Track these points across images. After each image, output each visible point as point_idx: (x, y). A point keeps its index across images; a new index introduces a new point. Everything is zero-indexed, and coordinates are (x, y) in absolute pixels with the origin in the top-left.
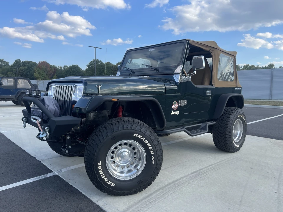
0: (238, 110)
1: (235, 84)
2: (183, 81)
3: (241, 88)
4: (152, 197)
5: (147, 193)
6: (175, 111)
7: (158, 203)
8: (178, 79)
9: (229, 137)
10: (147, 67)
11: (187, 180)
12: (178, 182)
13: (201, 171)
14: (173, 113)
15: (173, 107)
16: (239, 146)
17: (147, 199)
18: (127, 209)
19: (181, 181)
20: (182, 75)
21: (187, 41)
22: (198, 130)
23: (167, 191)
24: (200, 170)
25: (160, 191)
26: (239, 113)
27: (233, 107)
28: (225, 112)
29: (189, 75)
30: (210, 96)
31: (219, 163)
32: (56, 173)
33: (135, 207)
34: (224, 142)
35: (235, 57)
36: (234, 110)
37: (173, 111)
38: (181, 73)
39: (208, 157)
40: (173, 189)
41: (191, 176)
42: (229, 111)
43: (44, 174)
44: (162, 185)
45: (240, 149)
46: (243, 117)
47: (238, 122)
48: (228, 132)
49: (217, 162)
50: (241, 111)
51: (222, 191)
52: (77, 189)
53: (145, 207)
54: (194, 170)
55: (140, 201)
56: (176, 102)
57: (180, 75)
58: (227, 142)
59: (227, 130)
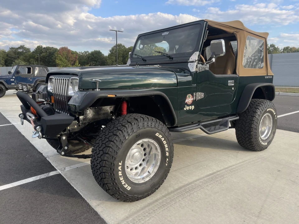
0: (267, 102)
1: (265, 72)
2: (199, 70)
3: (273, 76)
4: (157, 204)
5: (152, 199)
6: (189, 105)
7: (162, 211)
8: (193, 67)
9: (255, 134)
10: (160, 54)
11: (201, 184)
12: (190, 186)
13: (219, 173)
14: (187, 108)
15: (187, 101)
16: (266, 144)
17: (151, 207)
18: (127, 217)
19: (193, 184)
20: (198, 63)
21: (205, 21)
22: (217, 127)
23: (176, 197)
24: (218, 171)
25: (167, 197)
26: (267, 106)
27: (261, 100)
28: (251, 105)
29: (206, 63)
30: (232, 86)
31: (240, 164)
32: (59, 171)
33: (136, 215)
34: (249, 140)
35: (266, 39)
36: (262, 103)
37: (186, 106)
38: (197, 61)
39: (229, 157)
40: (182, 194)
41: (205, 179)
42: (256, 104)
43: (46, 173)
44: (171, 189)
45: (267, 147)
46: (273, 111)
47: (267, 117)
48: (253, 129)
49: (238, 162)
50: (271, 104)
51: (240, 199)
52: (77, 192)
53: (147, 215)
54: (211, 173)
55: (143, 209)
56: (190, 95)
57: (196, 64)
58: (252, 139)
59: (252, 127)
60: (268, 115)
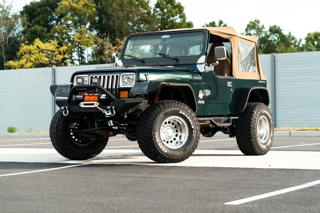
0: (263, 105)
1: (258, 76)
2: (207, 71)
6: (201, 100)
8: (201, 68)
9: (254, 134)
14: (200, 102)
15: (199, 96)
16: (265, 147)
20: (206, 65)
21: (207, 30)
26: (263, 108)
27: (256, 102)
28: (248, 107)
29: (212, 65)
30: (231, 87)
34: (249, 140)
35: (255, 43)
36: (258, 105)
37: (199, 100)
38: (204, 63)
45: (266, 153)
46: (268, 114)
48: (252, 129)
56: (201, 91)
57: (204, 65)
58: (252, 139)
59: (251, 126)
60: (264, 118)
